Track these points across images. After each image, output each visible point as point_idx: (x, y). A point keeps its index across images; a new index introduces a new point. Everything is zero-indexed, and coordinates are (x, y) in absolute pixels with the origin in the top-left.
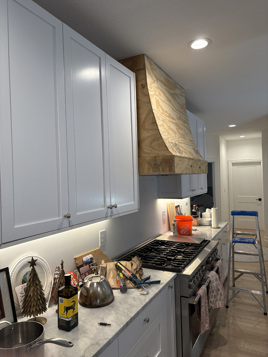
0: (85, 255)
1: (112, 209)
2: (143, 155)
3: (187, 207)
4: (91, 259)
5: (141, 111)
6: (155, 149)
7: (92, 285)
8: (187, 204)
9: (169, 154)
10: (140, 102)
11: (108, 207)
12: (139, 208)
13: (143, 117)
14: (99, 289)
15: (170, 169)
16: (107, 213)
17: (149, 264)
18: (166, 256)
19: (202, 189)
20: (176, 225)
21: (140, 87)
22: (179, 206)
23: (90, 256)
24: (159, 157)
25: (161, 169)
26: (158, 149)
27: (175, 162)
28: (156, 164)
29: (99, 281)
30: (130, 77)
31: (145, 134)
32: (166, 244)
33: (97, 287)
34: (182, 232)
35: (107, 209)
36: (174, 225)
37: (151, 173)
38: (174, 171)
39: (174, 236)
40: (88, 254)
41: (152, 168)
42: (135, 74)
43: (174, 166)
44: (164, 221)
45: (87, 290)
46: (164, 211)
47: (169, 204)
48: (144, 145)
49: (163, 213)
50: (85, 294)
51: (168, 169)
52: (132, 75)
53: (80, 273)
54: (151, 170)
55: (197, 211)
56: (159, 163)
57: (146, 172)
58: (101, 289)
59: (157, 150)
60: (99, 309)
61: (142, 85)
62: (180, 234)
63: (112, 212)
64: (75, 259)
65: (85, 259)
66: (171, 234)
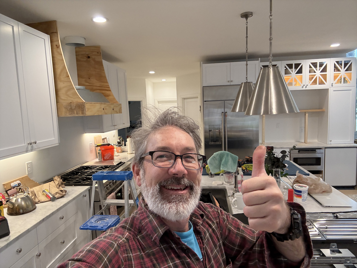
0: (13, 182)
1: (32, 145)
2: (60, 101)
3: (114, 138)
4: (18, 184)
5: (57, 66)
6: (70, 97)
7: (17, 200)
8: (114, 136)
9: (81, 101)
10: (56, 59)
11: (28, 144)
12: (60, 142)
13: (58, 71)
14: (23, 203)
15: (82, 112)
16: (27, 148)
17: (70, 183)
18: (86, 176)
19: (124, 124)
20: (100, 153)
21: (55, 47)
22: (106, 138)
23: (19, 182)
24: (73, 103)
25: (75, 112)
26: (73, 97)
27: (86, 107)
28: (71, 109)
29: (23, 197)
30: (44, 39)
31: (61, 85)
32: (89, 168)
33: (21, 201)
34: (105, 158)
35: (27, 145)
36: (99, 153)
37: (68, 115)
38: (86, 114)
39: (100, 162)
40: (16, 181)
41: (68, 112)
42: (49, 36)
43: (85, 110)
44: (91, 151)
45: (13, 204)
46: (92, 143)
47: (96, 137)
48: (62, 93)
49: (90, 145)
50: (11, 207)
51: (81, 112)
52: (47, 37)
53: (8, 194)
54: (68, 113)
55: (121, 142)
56: (73, 108)
57: (63, 115)
58: (25, 202)
59: (71, 97)
60: (23, 215)
61: (56, 45)
62: (104, 160)
63: (32, 147)
64: (4, 185)
65: (13, 185)
66: (97, 160)
